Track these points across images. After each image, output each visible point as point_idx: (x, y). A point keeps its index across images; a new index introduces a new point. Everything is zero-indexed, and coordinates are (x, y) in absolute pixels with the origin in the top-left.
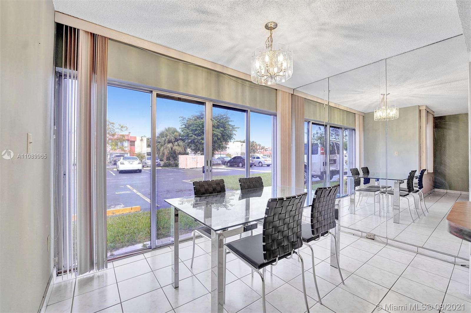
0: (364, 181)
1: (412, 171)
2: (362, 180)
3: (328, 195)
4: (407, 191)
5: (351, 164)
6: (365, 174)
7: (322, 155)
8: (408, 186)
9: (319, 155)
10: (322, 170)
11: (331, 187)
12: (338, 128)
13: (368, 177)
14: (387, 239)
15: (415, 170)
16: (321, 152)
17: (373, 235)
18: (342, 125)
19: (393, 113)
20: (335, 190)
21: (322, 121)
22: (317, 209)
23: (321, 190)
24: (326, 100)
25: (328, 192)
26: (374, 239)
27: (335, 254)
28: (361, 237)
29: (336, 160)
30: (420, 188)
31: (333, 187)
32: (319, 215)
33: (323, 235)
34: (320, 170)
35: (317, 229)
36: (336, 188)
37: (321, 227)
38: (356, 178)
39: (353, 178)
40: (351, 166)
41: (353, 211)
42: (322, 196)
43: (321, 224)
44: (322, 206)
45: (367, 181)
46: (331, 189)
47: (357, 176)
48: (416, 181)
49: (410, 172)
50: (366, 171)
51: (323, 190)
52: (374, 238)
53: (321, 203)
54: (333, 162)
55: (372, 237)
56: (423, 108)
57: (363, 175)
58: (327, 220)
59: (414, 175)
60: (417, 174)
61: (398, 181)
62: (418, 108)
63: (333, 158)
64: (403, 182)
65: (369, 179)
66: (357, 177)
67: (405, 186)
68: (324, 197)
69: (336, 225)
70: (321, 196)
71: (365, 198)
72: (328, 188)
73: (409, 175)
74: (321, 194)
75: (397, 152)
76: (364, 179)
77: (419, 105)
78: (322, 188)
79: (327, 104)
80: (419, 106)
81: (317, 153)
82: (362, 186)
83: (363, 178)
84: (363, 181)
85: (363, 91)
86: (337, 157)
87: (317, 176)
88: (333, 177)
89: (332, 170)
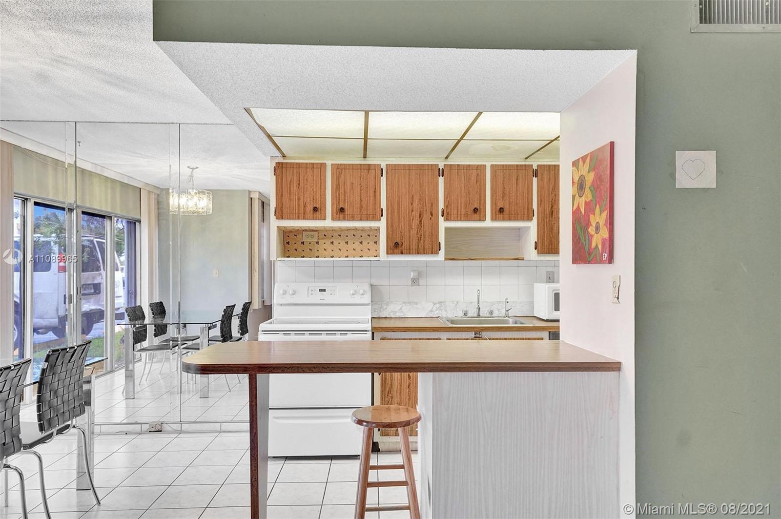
0: (155, 330)
1: (227, 307)
2: (151, 330)
3: (70, 361)
4: (220, 341)
5: (133, 296)
6: (156, 317)
7: (62, 274)
8: (222, 332)
9: (55, 274)
10: (62, 313)
11: (74, 347)
12: (103, 217)
13: (164, 323)
14: (181, 424)
15: (233, 304)
16: (59, 266)
17: (160, 423)
18: (109, 210)
19: (203, 204)
20: (82, 351)
21: (61, 199)
22: (49, 386)
23: (56, 353)
24: (71, 155)
25: (68, 355)
26: (161, 431)
27: (86, 471)
28: (141, 433)
29: (100, 284)
30: (242, 334)
31: (78, 346)
32: (54, 396)
33: (60, 432)
34: (57, 310)
35: (49, 421)
36: (84, 347)
37: (57, 415)
38: (137, 326)
39: (130, 325)
40: (133, 300)
41: (131, 394)
42: (59, 362)
43: (58, 410)
44: (58, 381)
45: (161, 330)
46: (75, 350)
47: (140, 322)
48: (235, 323)
49: (225, 308)
50: (159, 309)
51: (60, 353)
52: (161, 428)
53: (57, 375)
54: (92, 291)
55: (159, 428)
56: (255, 196)
57: (154, 317)
58: (68, 403)
59: (233, 312)
60: (238, 310)
61: (207, 325)
62: (247, 195)
63: (93, 281)
64: (215, 326)
65: (166, 326)
66: (138, 324)
67: (216, 332)
68: (62, 364)
69: (85, 411)
70: (56, 363)
71: (156, 366)
72: (70, 348)
73: (223, 313)
74: (57, 361)
75: (217, 271)
76: (155, 327)
77: (250, 190)
78: (58, 350)
79: (73, 164)
80: (250, 192)
81: (48, 268)
82: (151, 340)
83: (153, 325)
84: (153, 330)
85: (150, 155)
86: (101, 277)
87: (47, 329)
88: (94, 328)
89: (91, 310)
